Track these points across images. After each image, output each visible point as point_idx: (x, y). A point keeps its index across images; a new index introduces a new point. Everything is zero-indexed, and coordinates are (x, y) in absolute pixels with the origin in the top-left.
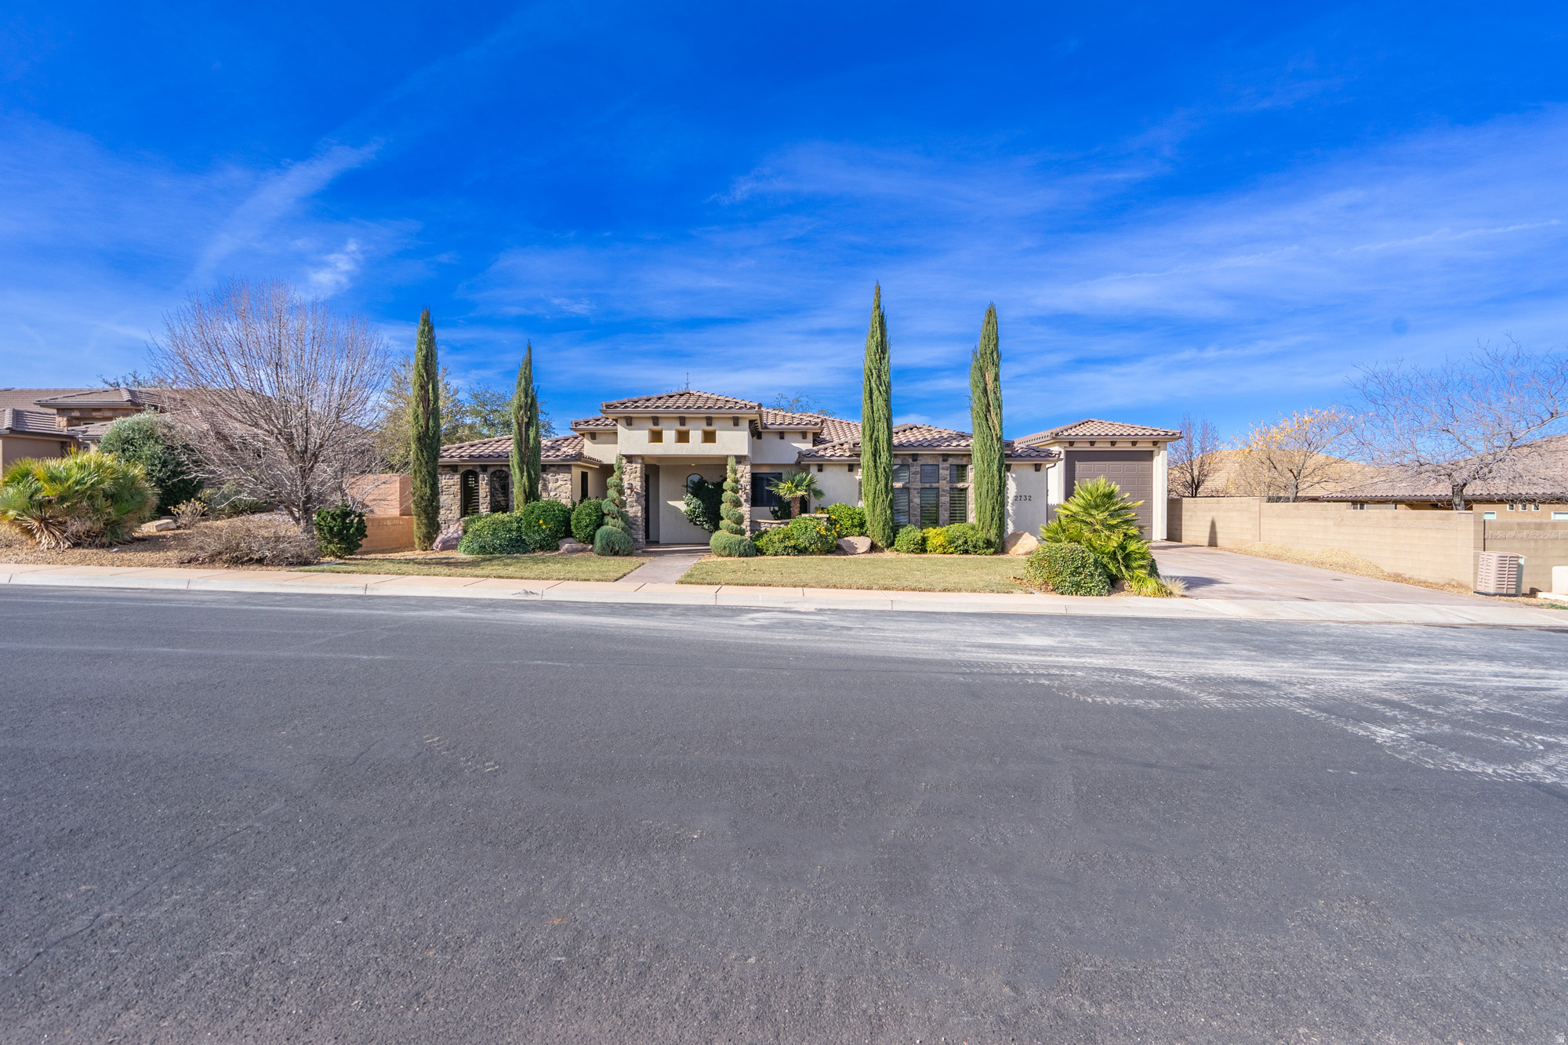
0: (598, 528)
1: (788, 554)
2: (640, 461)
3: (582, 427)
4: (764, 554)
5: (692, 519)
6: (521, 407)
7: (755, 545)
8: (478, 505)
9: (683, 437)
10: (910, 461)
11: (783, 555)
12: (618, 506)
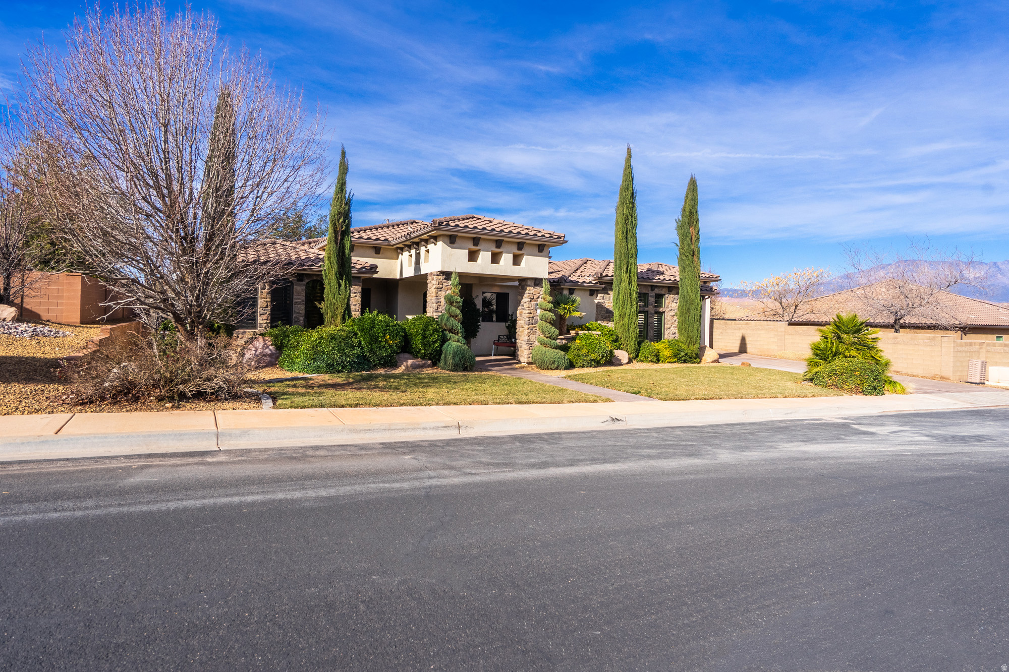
0: (444, 344)
7: (569, 358)
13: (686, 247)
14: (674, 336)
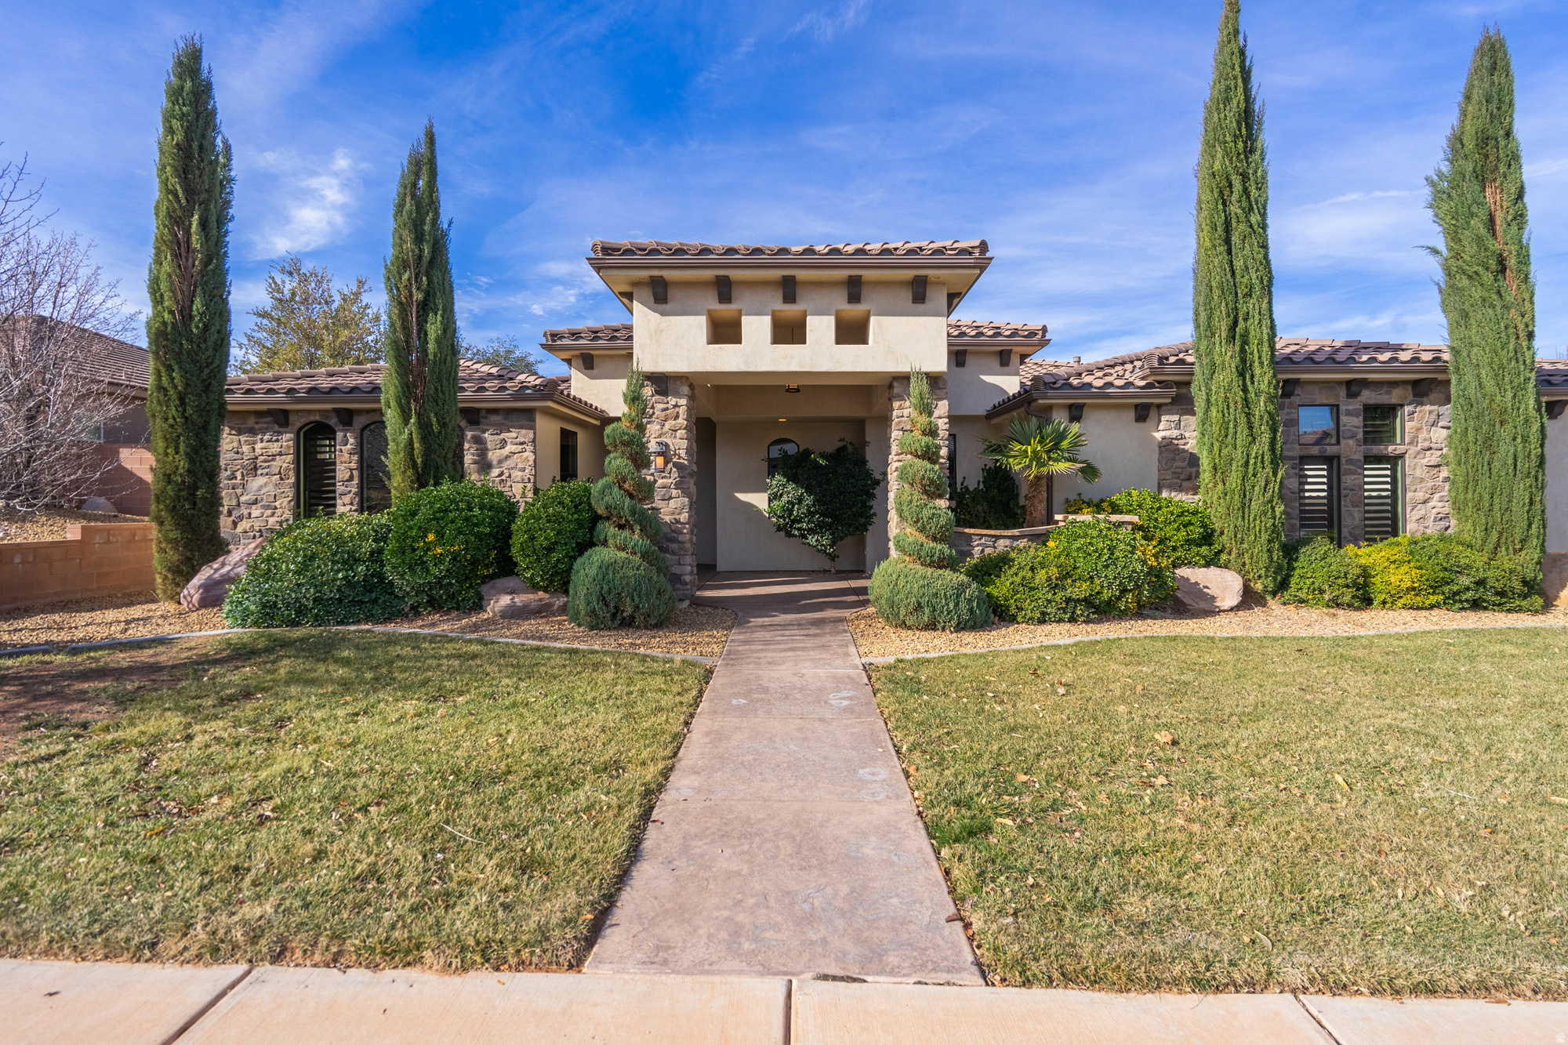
0: (581, 554)
2: (686, 390)
3: (565, 342)
4: (1013, 620)
5: (787, 526)
6: (405, 265)
7: (989, 595)
8: (334, 498)
9: (789, 332)
11: (1060, 621)
12: (631, 496)
13: (1470, 249)
14: (1443, 524)
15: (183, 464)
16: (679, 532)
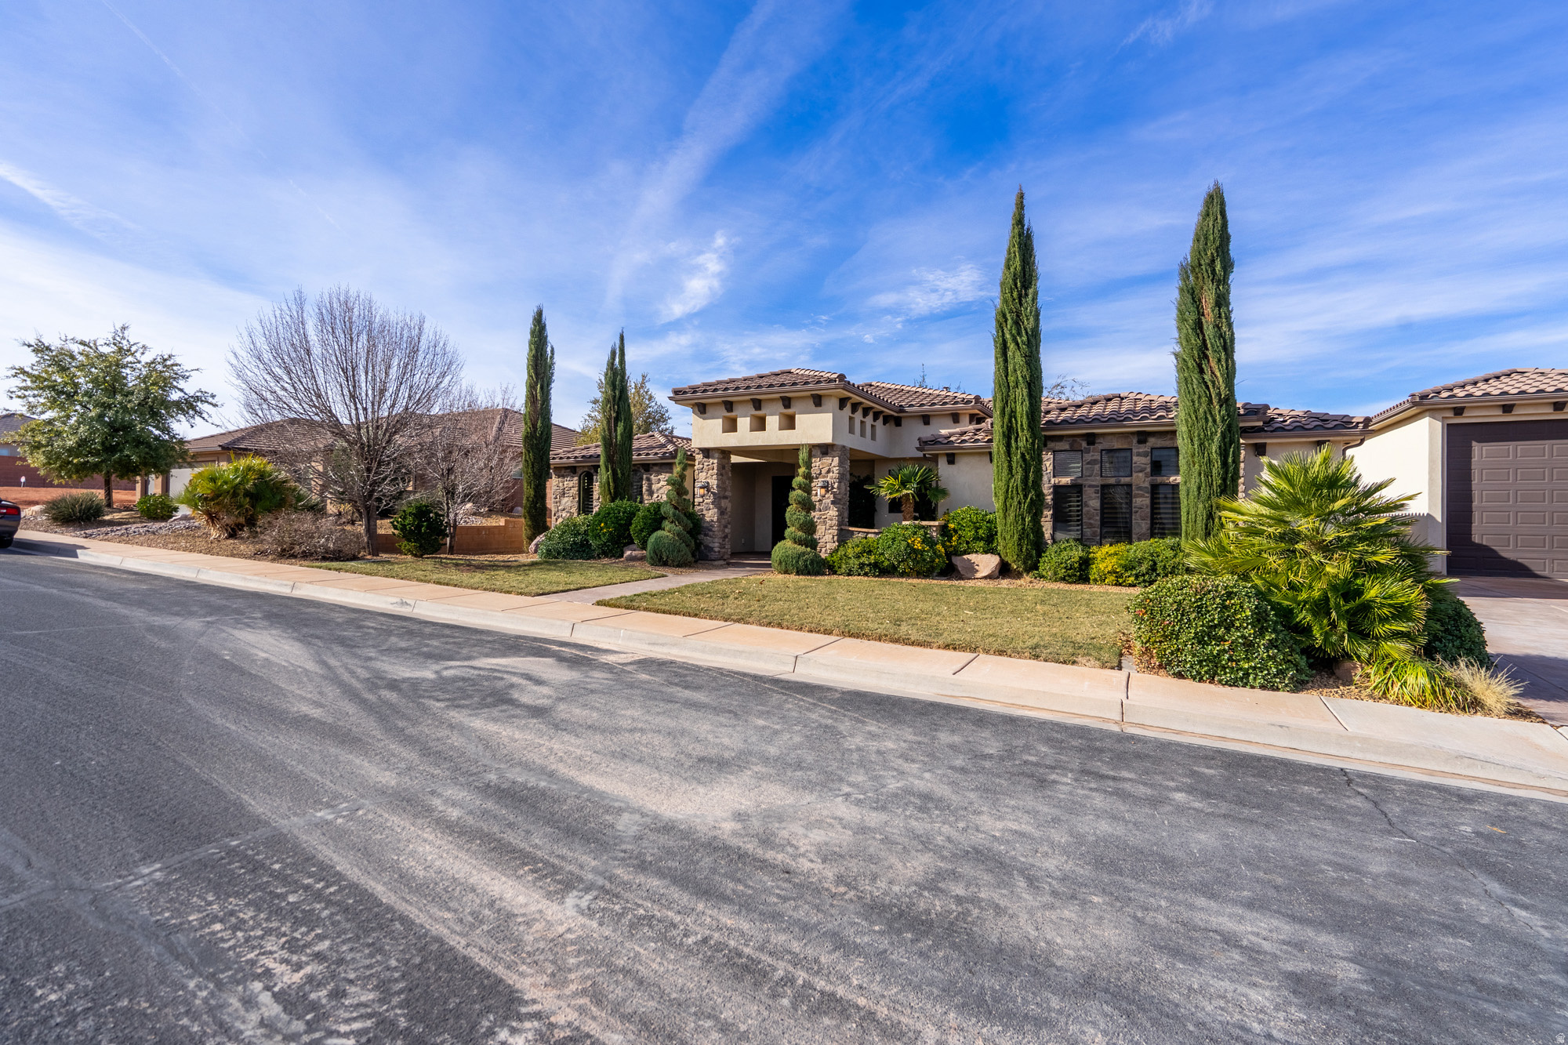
0: (652, 534)
1: (866, 574)
2: (716, 455)
4: (835, 573)
6: (608, 401)
9: (760, 424)
10: (1084, 444)
12: (676, 508)
15: (532, 493)
16: (712, 526)
